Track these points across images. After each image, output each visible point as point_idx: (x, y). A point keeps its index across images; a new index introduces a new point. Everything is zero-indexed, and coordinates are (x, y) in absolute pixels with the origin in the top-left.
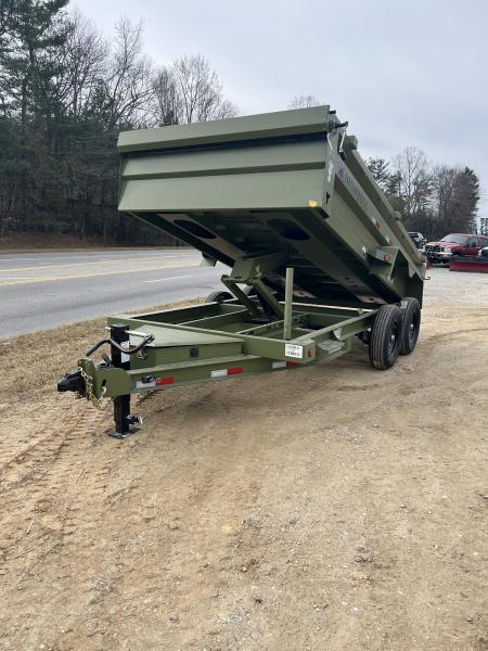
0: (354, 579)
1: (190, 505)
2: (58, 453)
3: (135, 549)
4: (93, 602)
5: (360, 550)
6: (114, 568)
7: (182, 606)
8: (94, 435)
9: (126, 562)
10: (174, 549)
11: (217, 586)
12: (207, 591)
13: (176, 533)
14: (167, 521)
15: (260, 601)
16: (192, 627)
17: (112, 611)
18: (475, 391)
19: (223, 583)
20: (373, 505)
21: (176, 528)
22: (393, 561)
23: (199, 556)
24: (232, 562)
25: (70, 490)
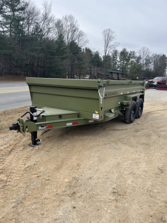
0: (110, 199)
1: (55, 171)
2: (10, 152)
3: (32, 187)
4: (13, 207)
5: (114, 188)
6: (23, 195)
7: (46, 209)
8: (24, 145)
9: (28, 192)
10: (46, 188)
11: (60, 202)
12: (56, 204)
13: (48, 182)
14: (45, 177)
15: (75, 208)
16: (48, 217)
17: (20, 211)
18: (161, 131)
19: (62, 201)
20: (120, 172)
21: (48, 180)
22: (125, 193)
23: (55, 190)
24: (66, 193)
25: (12, 165)
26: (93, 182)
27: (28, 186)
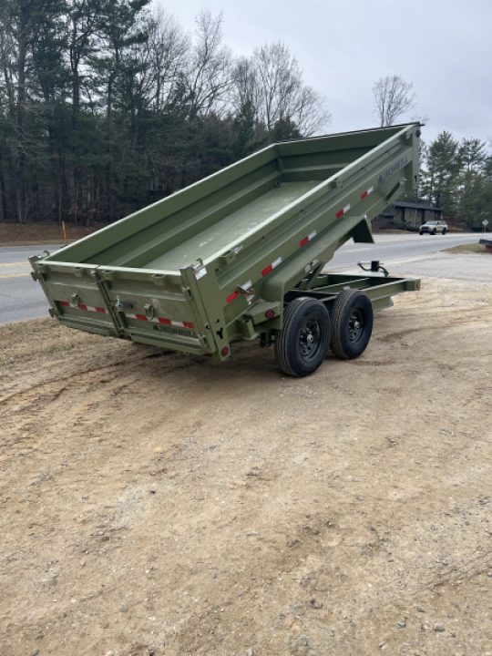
0: (235, 485)
1: (140, 433)
2: (57, 396)
3: (82, 457)
4: (33, 484)
5: (255, 468)
6: (60, 467)
7: (95, 491)
8: (91, 383)
9: (70, 464)
10: (110, 460)
11: (128, 482)
12: (119, 485)
13: (117, 450)
14: (115, 442)
15: (154, 492)
17: (44, 490)
19: (135, 481)
20: (288, 440)
21: (120, 447)
22: (276, 476)
23: (127, 464)
24: (148, 469)
25: (54, 419)
26: (213, 455)
27: (73, 455)
